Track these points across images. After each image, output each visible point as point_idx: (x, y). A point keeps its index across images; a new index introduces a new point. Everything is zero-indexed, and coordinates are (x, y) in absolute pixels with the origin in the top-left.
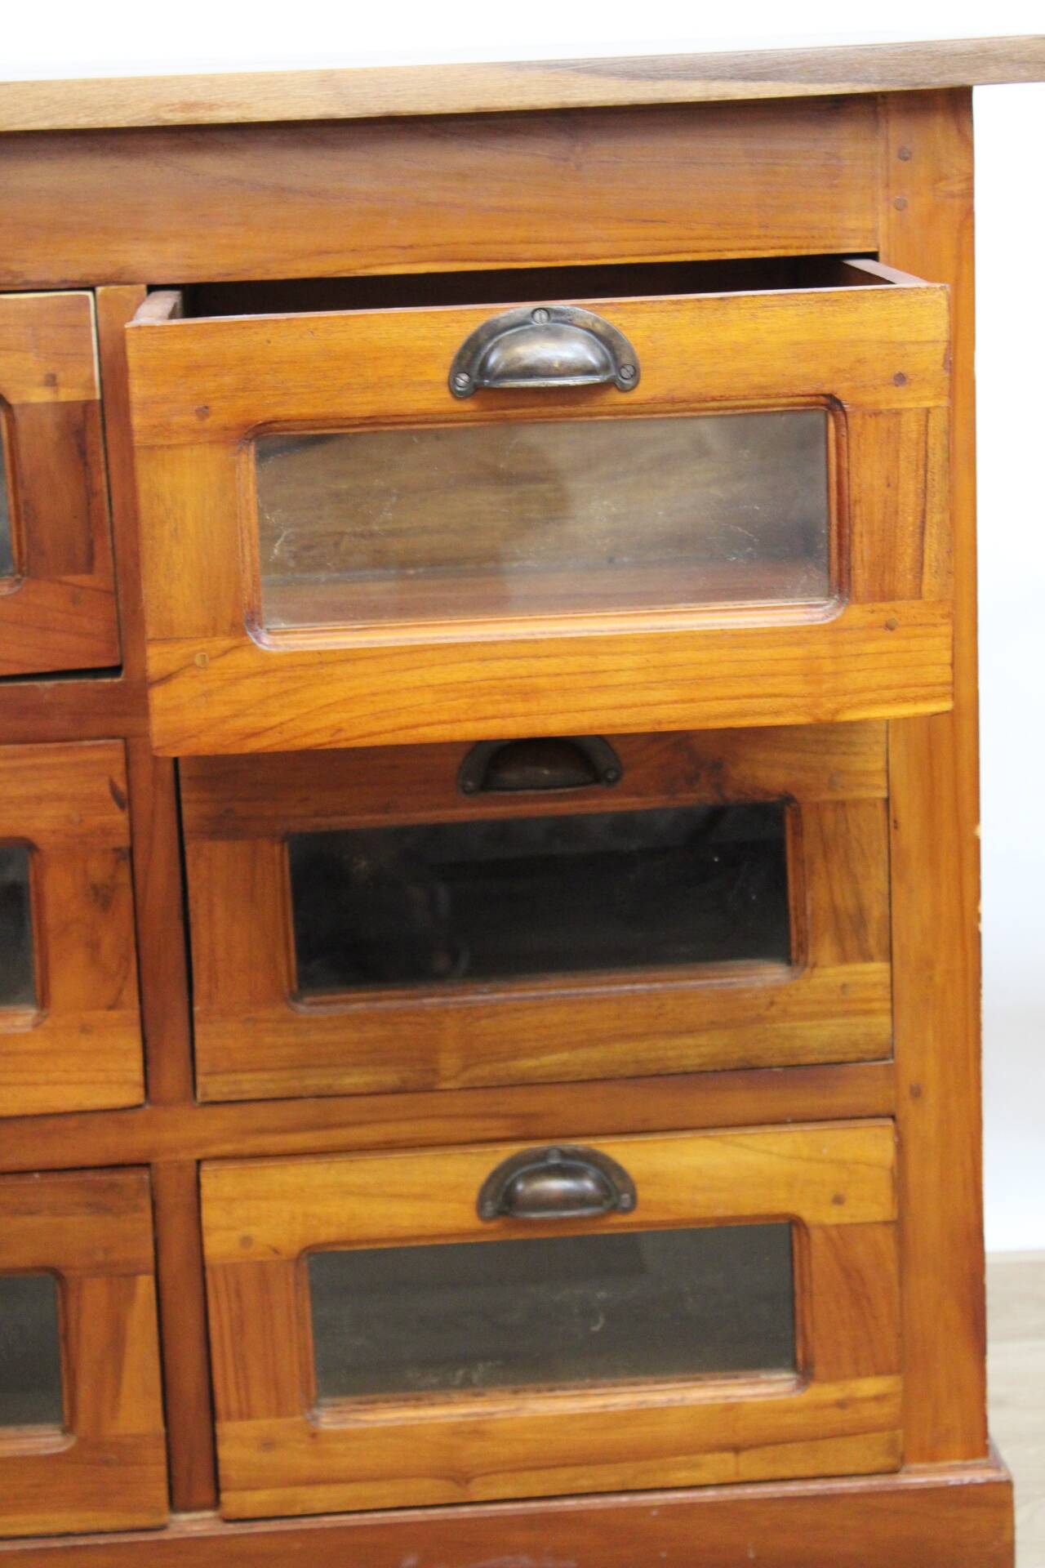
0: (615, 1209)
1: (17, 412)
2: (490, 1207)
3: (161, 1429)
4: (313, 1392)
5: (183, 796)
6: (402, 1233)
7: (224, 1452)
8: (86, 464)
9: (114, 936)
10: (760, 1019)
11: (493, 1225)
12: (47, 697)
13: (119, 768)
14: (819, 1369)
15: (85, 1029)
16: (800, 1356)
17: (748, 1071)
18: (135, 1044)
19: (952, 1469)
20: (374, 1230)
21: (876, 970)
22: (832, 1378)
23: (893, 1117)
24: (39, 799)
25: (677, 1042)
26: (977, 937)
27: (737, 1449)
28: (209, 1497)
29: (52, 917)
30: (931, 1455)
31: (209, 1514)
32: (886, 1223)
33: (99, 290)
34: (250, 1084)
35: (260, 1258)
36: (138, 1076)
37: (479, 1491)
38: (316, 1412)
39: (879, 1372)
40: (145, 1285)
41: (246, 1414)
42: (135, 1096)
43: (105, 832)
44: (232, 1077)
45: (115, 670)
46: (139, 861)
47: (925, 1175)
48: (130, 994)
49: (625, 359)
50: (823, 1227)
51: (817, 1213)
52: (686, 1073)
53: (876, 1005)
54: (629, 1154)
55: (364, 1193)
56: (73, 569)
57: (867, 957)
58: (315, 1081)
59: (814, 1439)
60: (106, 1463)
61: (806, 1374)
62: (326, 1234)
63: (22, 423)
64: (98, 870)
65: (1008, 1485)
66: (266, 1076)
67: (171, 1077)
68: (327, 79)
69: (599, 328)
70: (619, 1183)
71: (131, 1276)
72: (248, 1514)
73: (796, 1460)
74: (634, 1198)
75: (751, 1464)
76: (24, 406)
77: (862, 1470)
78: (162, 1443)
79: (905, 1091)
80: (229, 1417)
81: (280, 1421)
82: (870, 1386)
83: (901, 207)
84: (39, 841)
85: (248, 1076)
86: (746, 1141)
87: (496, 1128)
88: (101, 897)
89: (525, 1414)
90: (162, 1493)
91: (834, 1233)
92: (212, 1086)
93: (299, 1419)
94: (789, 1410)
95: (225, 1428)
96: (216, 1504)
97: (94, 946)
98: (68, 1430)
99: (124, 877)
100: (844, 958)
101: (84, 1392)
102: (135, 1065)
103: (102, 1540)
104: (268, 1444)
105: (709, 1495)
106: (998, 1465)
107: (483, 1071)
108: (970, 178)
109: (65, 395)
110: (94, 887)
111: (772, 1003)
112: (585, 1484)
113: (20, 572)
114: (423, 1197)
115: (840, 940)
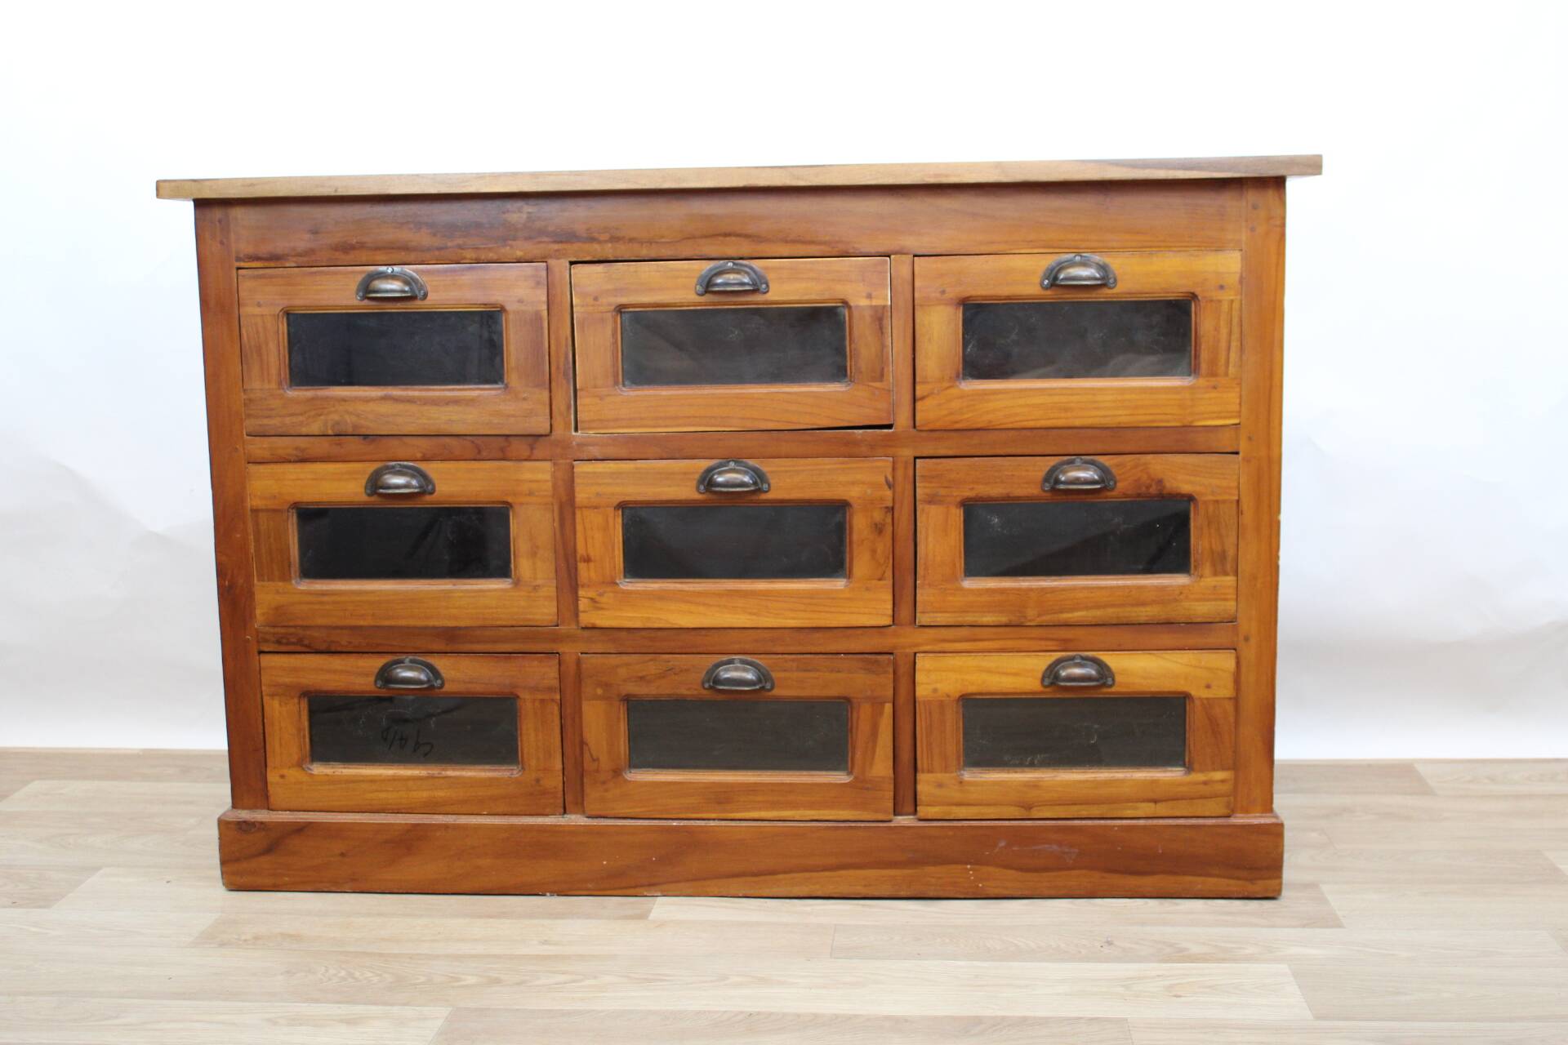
0: (1104, 685)
1: (853, 309)
2: (1047, 682)
3: (892, 775)
4: (962, 763)
5: (917, 484)
6: (1005, 691)
7: (919, 787)
8: (882, 333)
9: (883, 546)
10: (1176, 600)
11: (1048, 690)
12: (859, 437)
13: (890, 469)
14: (1196, 766)
15: (867, 589)
16: (1187, 759)
17: (1168, 624)
18: (890, 597)
19: (1255, 817)
20: (994, 689)
21: (1230, 580)
22: (1201, 771)
23: (1235, 649)
24: (853, 483)
25: (1136, 609)
26: (1277, 567)
27: (1155, 801)
28: (912, 809)
29: (855, 537)
30: (1246, 811)
31: (911, 817)
32: (1230, 699)
33: (892, 257)
34: (941, 618)
35: (943, 699)
36: (890, 612)
37: (1035, 814)
38: (962, 772)
39: (1223, 769)
40: (888, 708)
41: (930, 771)
42: (887, 621)
43: (882, 499)
44: (932, 615)
45: (890, 426)
46: (896, 515)
47: (1249, 677)
48: (889, 573)
49: (1111, 276)
50: (1201, 699)
51: (1198, 692)
52: (1140, 624)
53: (1229, 597)
54: (1113, 660)
55: (989, 671)
56: (874, 379)
57: (1226, 574)
58: (970, 618)
59: (1192, 799)
60: (868, 789)
61: (1189, 768)
62: (972, 689)
63: (856, 314)
64: (878, 516)
65: (1282, 825)
66: (948, 615)
67: (905, 613)
68: (998, 165)
69: (1101, 263)
70: (1107, 673)
71: (882, 704)
72: (930, 818)
73: (1182, 808)
74: (1113, 680)
75: (1161, 809)
76: (857, 307)
77: (1213, 815)
78: (892, 781)
79: (1241, 638)
80: (923, 772)
81: (947, 775)
82: (1219, 775)
83: (1253, 230)
84: (851, 501)
85: (940, 615)
86: (1167, 656)
87: (1051, 645)
88: (879, 529)
89: (1058, 779)
90: (890, 805)
91: (1205, 702)
92: (922, 619)
93: (954, 774)
94: (1181, 784)
95: (921, 777)
96: (915, 812)
97: (874, 551)
98: (850, 773)
99: (889, 520)
100: (1215, 574)
101: (858, 755)
102: (890, 606)
103: (863, 825)
104: (940, 785)
105: (1142, 822)
106: (1276, 817)
107: (1046, 618)
108: (1283, 218)
109: (875, 302)
110: (876, 525)
111: (1181, 593)
112: (1084, 814)
113: (851, 381)
114: (1016, 674)
115: (1214, 565)
